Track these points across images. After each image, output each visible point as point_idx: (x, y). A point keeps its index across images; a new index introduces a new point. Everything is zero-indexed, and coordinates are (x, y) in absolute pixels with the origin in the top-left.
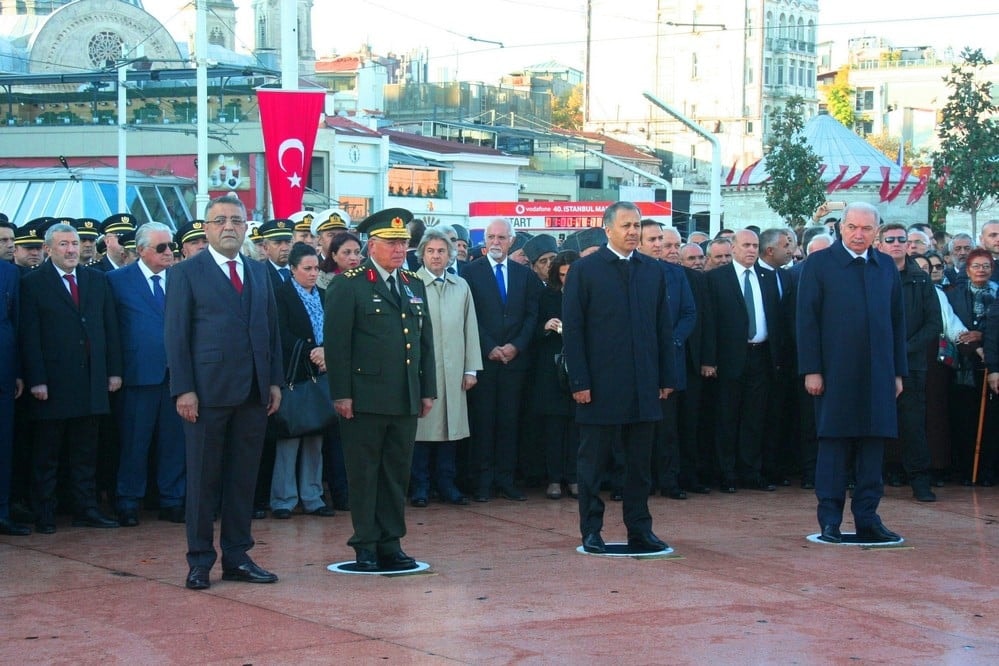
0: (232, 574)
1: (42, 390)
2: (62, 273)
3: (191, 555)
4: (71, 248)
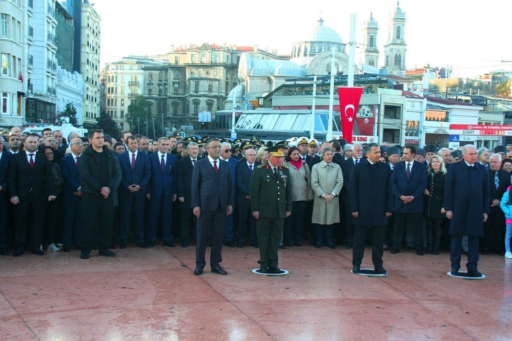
0: (214, 270)
1: (182, 199)
2: (192, 159)
4: (195, 151)
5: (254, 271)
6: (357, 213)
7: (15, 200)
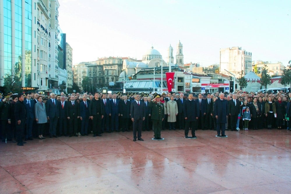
0: (139, 139)
1: (122, 115)
3: (134, 137)
5: (152, 139)
6: (187, 118)
7: (69, 118)
